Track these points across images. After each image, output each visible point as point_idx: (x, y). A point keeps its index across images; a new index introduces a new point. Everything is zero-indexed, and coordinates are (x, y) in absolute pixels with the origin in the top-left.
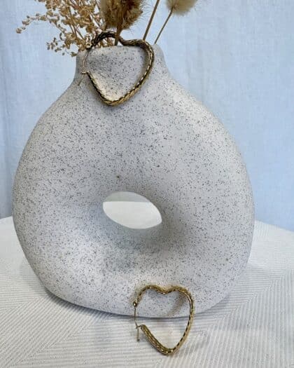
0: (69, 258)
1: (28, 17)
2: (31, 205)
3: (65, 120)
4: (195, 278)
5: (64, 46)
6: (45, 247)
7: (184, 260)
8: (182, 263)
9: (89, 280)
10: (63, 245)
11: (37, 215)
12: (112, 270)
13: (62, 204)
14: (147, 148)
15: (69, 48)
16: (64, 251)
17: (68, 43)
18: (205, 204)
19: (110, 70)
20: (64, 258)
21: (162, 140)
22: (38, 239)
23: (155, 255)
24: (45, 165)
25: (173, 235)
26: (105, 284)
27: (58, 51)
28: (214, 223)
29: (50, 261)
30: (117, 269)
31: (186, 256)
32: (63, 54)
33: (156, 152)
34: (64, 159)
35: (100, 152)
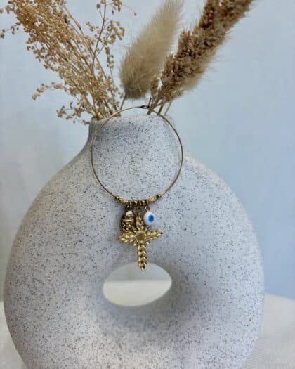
0: (79, 345)
1: (43, 85)
2: (38, 286)
3: (84, 188)
4: (222, 345)
5: (74, 115)
6: (52, 334)
7: (209, 327)
8: (206, 331)
10: (72, 331)
11: (46, 298)
12: (128, 352)
13: (76, 281)
14: (174, 212)
15: (80, 116)
16: (74, 337)
17: (78, 112)
18: (230, 265)
19: (137, 137)
20: (74, 345)
21: (188, 202)
22: (44, 326)
23: (173, 328)
24: (58, 238)
25: (194, 302)
27: (70, 119)
28: (238, 283)
29: (57, 352)
30: (133, 350)
31: (211, 322)
32: (74, 122)
33: (183, 216)
34: (83, 229)
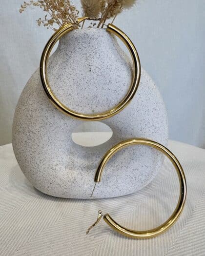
0: (57, 168)
1: (25, 3)
2: (32, 135)
3: (57, 76)
4: (140, 168)
5: (48, 24)
6: (42, 162)
7: (133, 159)
8: (132, 161)
9: (72, 180)
10: (53, 160)
11: (37, 141)
14: (113, 92)
16: (54, 164)
19: (89, 43)
20: (54, 168)
21: (122, 86)
22: (37, 157)
26: (83, 181)
29: (45, 171)
32: (48, 28)
35: (82, 96)
